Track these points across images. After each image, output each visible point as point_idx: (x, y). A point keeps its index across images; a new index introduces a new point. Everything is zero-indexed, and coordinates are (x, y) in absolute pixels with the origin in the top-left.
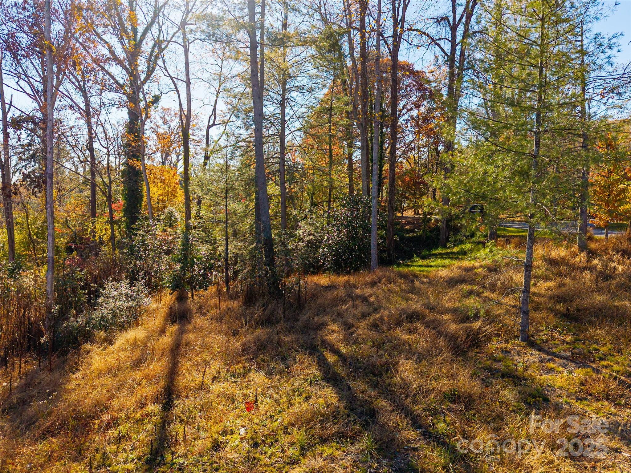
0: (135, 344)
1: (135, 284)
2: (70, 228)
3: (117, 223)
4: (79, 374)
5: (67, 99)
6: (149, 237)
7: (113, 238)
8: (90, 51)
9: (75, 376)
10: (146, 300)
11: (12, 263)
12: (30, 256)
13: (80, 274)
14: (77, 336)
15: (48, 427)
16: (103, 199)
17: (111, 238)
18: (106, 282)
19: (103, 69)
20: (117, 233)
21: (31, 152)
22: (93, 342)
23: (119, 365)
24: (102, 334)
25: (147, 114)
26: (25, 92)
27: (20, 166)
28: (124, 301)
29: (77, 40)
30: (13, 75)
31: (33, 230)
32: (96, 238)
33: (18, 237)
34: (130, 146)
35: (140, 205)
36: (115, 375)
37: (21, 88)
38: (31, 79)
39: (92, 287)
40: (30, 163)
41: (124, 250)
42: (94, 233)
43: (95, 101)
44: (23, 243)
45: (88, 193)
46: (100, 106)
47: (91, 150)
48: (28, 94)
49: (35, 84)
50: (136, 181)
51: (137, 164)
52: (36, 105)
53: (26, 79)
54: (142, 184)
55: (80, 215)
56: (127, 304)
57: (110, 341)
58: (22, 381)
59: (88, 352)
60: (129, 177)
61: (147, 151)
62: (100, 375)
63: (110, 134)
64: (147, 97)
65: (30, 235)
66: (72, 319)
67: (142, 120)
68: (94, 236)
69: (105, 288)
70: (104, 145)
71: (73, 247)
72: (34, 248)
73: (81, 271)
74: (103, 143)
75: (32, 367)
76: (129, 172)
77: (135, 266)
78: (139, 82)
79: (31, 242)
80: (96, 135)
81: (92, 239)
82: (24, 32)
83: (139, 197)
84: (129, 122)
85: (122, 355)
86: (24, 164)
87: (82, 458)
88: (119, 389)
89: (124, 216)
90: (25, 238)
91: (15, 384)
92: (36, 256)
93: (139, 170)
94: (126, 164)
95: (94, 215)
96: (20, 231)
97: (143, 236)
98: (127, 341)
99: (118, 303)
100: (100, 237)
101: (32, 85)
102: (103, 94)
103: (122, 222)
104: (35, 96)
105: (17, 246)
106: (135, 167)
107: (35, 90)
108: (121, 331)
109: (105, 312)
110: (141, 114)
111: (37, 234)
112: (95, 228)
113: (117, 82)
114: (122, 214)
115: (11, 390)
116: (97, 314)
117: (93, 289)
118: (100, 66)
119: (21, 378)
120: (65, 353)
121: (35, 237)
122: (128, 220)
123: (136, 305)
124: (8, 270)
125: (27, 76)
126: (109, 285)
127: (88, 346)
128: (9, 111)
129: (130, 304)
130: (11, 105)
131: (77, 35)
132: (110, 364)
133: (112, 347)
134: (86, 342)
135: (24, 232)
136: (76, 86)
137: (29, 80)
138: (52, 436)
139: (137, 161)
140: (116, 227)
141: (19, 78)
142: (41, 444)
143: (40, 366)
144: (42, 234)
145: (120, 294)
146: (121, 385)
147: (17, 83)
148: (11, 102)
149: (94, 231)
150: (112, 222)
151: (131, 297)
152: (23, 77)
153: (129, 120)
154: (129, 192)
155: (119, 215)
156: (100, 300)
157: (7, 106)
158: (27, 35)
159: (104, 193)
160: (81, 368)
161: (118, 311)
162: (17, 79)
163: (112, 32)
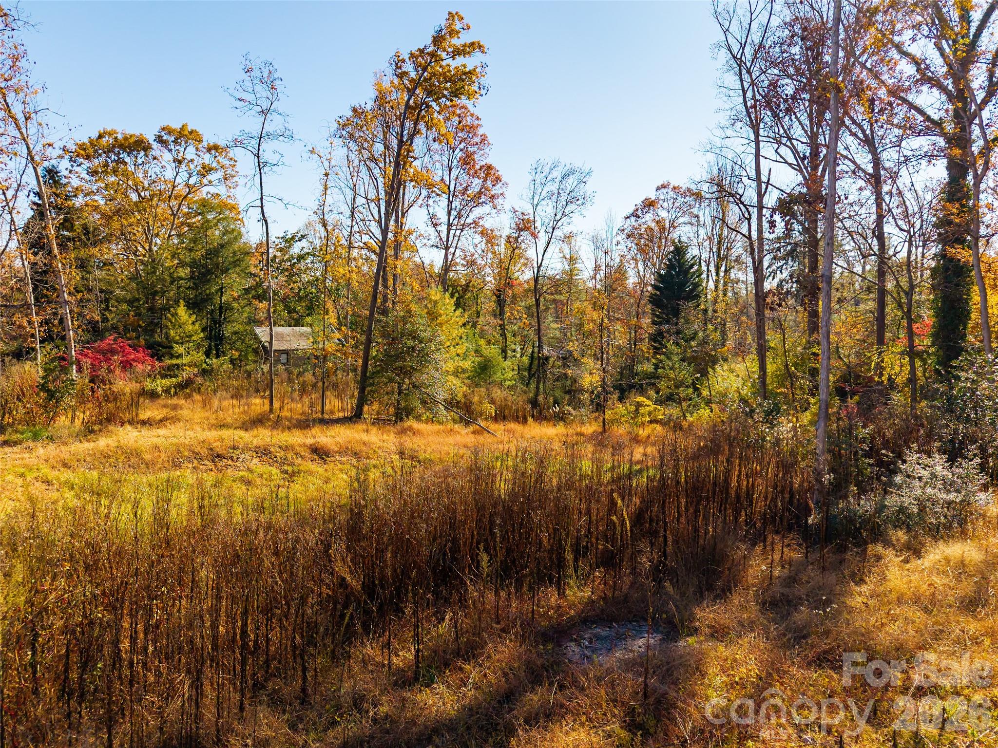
0: (962, 567)
1: (961, 464)
2: (841, 359)
3: (919, 355)
4: (865, 589)
5: (847, 162)
6: (986, 384)
7: (912, 380)
8: (883, 78)
9: (858, 589)
10: (982, 496)
11: (769, 403)
12: (786, 396)
13: (864, 432)
14: (860, 528)
15: (825, 652)
16: (896, 315)
17: (910, 380)
18: (907, 452)
19: (905, 101)
20: (919, 374)
21: (789, 248)
22: (887, 543)
23: (933, 595)
24: (901, 536)
25: (987, 163)
26: (786, 162)
27: (774, 267)
28: (940, 490)
29: (863, 66)
30: (771, 140)
31: (791, 360)
32: (883, 378)
33: (770, 368)
34: (950, 223)
35: (965, 327)
36: (927, 611)
37: (781, 157)
38: (794, 142)
39: (884, 455)
40: (786, 264)
41: (937, 403)
42: (880, 368)
43: (889, 157)
44: (777, 376)
45: (871, 305)
46: (900, 163)
47: (881, 237)
48: (790, 165)
49: (800, 148)
50: (957, 285)
51: (963, 255)
52: (800, 178)
53: (788, 143)
54: (969, 290)
55: (858, 340)
56: (945, 496)
57: (915, 550)
58: (786, 571)
59: (879, 558)
60: (946, 278)
61: (983, 231)
62: (899, 601)
63: (913, 207)
64: (988, 132)
65: (787, 365)
66: (851, 499)
67: (976, 176)
68: (881, 375)
69: (904, 462)
70: (904, 227)
71: (847, 389)
72: (792, 384)
73: (864, 427)
74: (900, 223)
75: (796, 555)
76: (946, 269)
77: (956, 431)
78: (973, 107)
79: (787, 376)
80: (890, 210)
81: (876, 379)
82: (789, 76)
83: (962, 313)
84: (949, 183)
85: (938, 580)
86: (780, 264)
87: (879, 724)
88: (937, 636)
89: (933, 345)
90: (779, 369)
91: (776, 573)
92: (793, 396)
93: (966, 264)
94: (943, 255)
95: (881, 341)
96: (773, 358)
97: (973, 381)
98: (948, 560)
99: (929, 490)
100: (890, 377)
101: (796, 150)
102: (904, 144)
103: (929, 354)
104: (799, 165)
105: (769, 380)
106: (959, 260)
107: (799, 157)
108: (936, 539)
109: (906, 501)
110: (974, 164)
111: (795, 365)
112: (882, 361)
113: (928, 118)
114: (927, 342)
115: (771, 579)
116: (892, 501)
117: (886, 459)
118: (901, 98)
119: (783, 567)
120: (842, 549)
121: (793, 368)
122: (941, 353)
123: (962, 501)
124: (764, 411)
125: (790, 139)
126: (912, 457)
127: (879, 549)
128: (765, 192)
129: (952, 496)
130: (768, 183)
131: (863, 59)
132: (917, 588)
133: (919, 562)
134: (875, 541)
135: (779, 361)
136: (860, 139)
137: (792, 144)
138: (831, 668)
139: (963, 249)
140: (918, 363)
141: (780, 143)
142: (816, 672)
143: (807, 557)
144: (802, 366)
145: (934, 476)
146: (941, 631)
147: (776, 151)
148: (769, 180)
149: (881, 367)
150: (912, 353)
151: (951, 485)
152: (784, 140)
153: (947, 180)
154: (943, 302)
155: (924, 342)
156: (898, 479)
157: (764, 186)
158: (792, 79)
159: (900, 306)
160: (867, 579)
161: (928, 504)
162: (776, 146)
163: (926, 33)
